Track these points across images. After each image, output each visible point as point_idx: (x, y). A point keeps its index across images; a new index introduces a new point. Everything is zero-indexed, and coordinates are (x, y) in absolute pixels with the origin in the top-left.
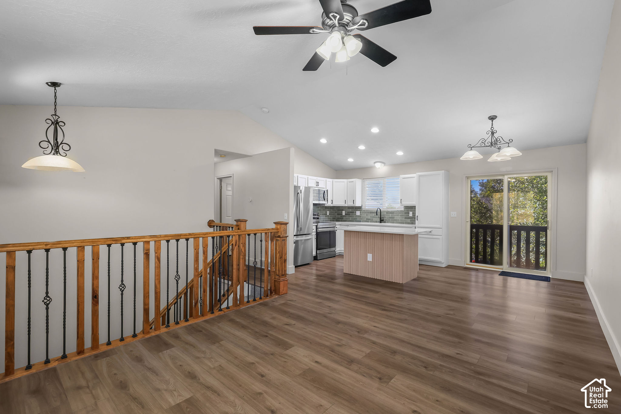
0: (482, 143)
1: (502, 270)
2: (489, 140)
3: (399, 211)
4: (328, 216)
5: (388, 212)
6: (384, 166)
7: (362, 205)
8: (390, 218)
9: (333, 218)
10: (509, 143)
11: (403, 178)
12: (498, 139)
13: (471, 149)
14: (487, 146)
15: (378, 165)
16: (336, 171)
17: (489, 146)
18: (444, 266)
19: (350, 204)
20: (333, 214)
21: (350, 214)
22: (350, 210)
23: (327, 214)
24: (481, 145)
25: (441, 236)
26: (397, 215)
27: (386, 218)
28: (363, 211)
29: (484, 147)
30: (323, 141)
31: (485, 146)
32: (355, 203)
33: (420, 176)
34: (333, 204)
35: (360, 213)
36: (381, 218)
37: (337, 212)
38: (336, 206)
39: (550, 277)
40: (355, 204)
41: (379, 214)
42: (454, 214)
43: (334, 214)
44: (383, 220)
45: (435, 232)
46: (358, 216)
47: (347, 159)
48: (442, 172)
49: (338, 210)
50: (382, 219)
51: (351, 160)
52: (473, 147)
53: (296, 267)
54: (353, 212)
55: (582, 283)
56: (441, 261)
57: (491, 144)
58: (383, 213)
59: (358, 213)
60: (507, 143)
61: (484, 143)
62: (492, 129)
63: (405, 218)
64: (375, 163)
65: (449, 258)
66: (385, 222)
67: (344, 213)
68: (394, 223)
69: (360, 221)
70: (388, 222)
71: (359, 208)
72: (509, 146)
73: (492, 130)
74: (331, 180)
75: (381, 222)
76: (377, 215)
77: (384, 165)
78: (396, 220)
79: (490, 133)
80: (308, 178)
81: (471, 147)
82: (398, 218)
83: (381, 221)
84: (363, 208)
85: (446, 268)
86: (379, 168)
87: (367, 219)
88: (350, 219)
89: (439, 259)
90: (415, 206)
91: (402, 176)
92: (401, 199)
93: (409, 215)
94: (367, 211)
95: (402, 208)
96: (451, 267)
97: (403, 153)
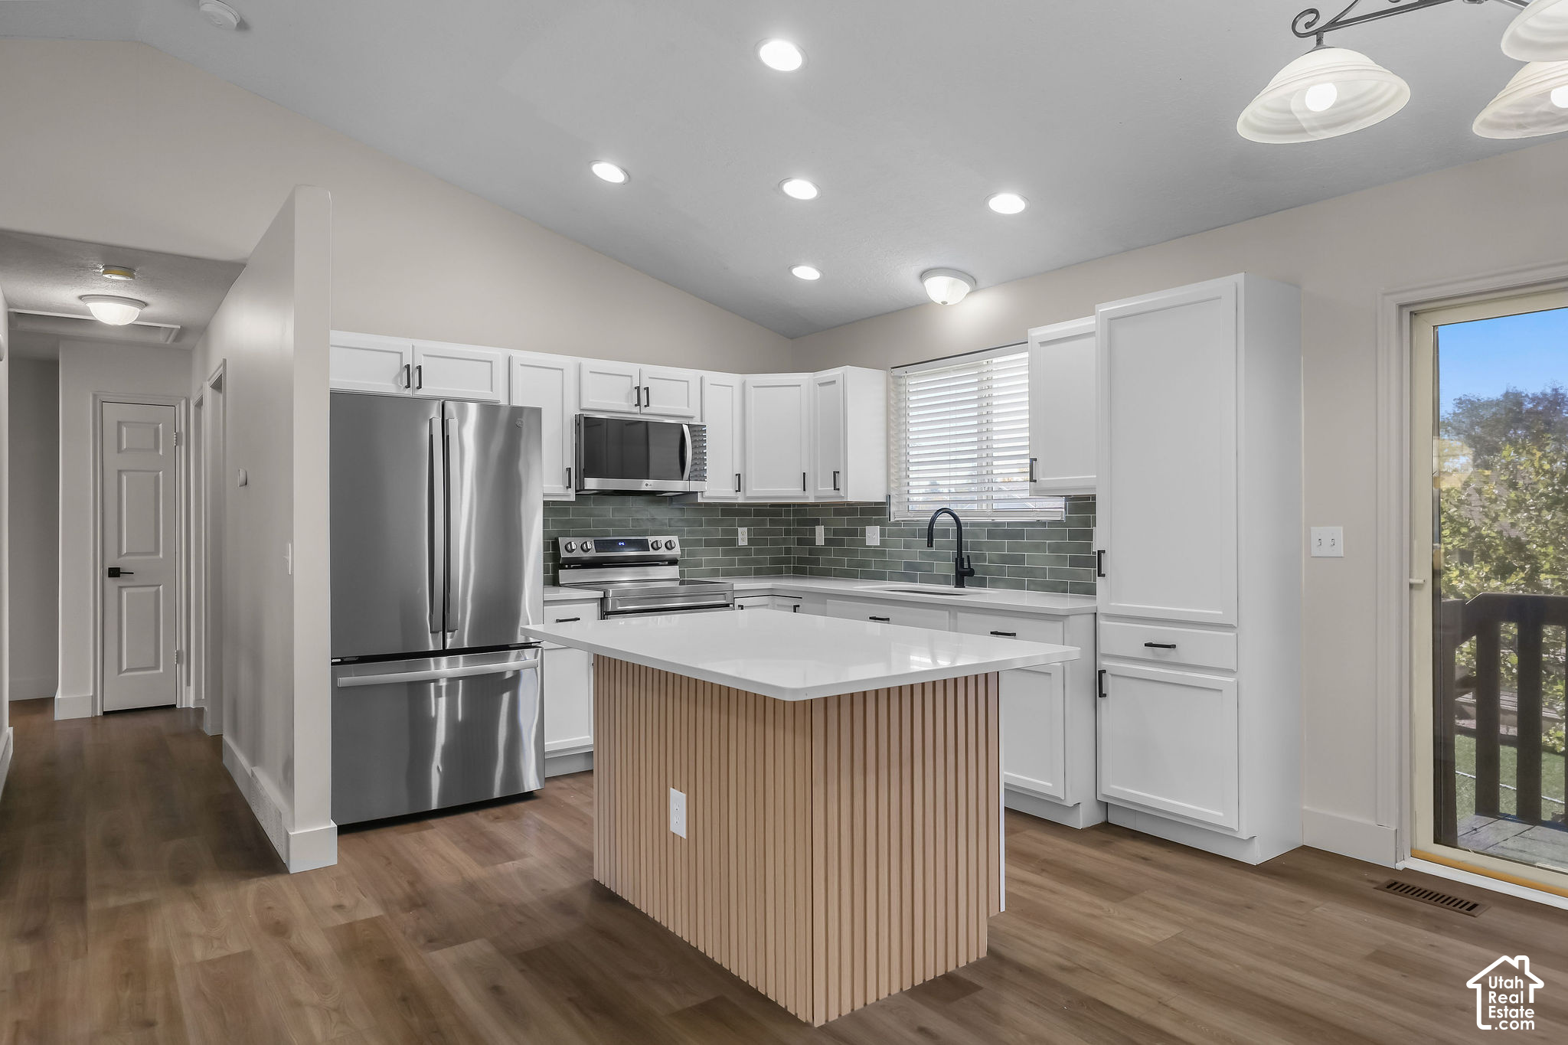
3: (1043, 524)
4: (742, 550)
5: (996, 531)
6: (970, 291)
7: (889, 497)
8: (1004, 559)
9: (774, 561)
11: (1043, 344)
13: (1318, 39)
15: (939, 289)
16: (792, 338)
18: (1256, 855)
19: (820, 492)
20: (774, 542)
21: (841, 543)
22: (844, 523)
23: (734, 542)
25: (1229, 671)
26: (1037, 547)
27: (987, 558)
28: (897, 524)
30: (608, 172)
32: (841, 485)
33: (1114, 320)
34: (748, 494)
35: (882, 534)
36: (959, 560)
37: (796, 532)
38: (794, 505)
40: (842, 493)
42: (1329, 539)
43: (784, 541)
44: (971, 573)
46: (875, 551)
47: (790, 269)
49: (800, 522)
50: (966, 565)
51: (807, 273)
52: (1332, 25)
53: (343, 830)
54: (854, 533)
56: (1232, 830)
58: (975, 535)
59: (873, 536)
63: (1075, 562)
64: (924, 275)
65: (1305, 807)
66: (981, 583)
67: (820, 538)
68: (1019, 586)
69: (879, 576)
70: (995, 584)
71: (875, 512)
74: (735, 379)
75: (960, 583)
76: (930, 544)
77: (967, 288)
78: (1030, 572)
80: (580, 366)
81: (1317, 33)
82: (1039, 559)
83: (964, 575)
84: (893, 509)
85: (1269, 870)
86: (944, 303)
87: (910, 566)
88: (841, 562)
89: (1221, 814)
90: (1094, 497)
91: (1038, 333)
92: (1033, 460)
93: (1090, 545)
94: (907, 523)
95: (1054, 508)
96: (1304, 868)
97: (1024, 197)
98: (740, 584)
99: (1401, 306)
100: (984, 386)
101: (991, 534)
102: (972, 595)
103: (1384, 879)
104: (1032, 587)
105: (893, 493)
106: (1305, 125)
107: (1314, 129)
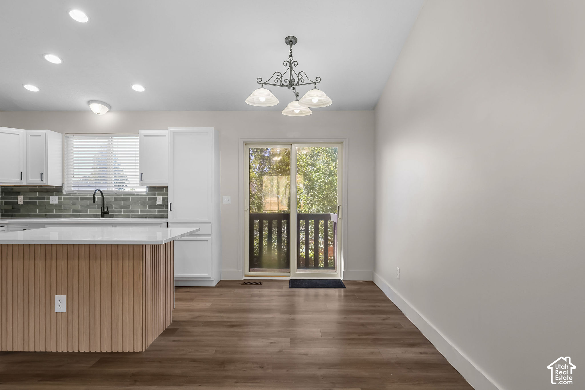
0: (278, 78)
1: (289, 279)
2: (287, 76)
3: (138, 195)
5: (117, 198)
6: (108, 112)
7: (63, 184)
8: (122, 207)
10: (315, 83)
11: (145, 136)
12: (300, 77)
13: (262, 86)
14: (284, 86)
15: (96, 108)
17: (287, 86)
18: (213, 284)
19: (30, 181)
21: (35, 203)
22: (37, 194)
24: (276, 82)
25: (209, 235)
26: (135, 203)
27: (114, 207)
28: (67, 195)
29: (280, 86)
31: (281, 84)
32: (44, 179)
33: (174, 134)
35: (60, 199)
36: (102, 208)
37: (3, 198)
38: (5, 186)
39: (342, 279)
40: (45, 181)
41: (98, 200)
42: (227, 199)
44: (107, 212)
46: (56, 206)
47: (23, 85)
48: (210, 129)
49: (6, 194)
50: (106, 210)
51: (32, 88)
52: (264, 83)
54: (44, 198)
55: (371, 283)
56: (210, 278)
57: (290, 82)
58: (108, 199)
59: (54, 200)
60: (313, 83)
61: (280, 79)
62: (291, 58)
63: (150, 207)
64: (89, 102)
65: (221, 270)
66: (112, 216)
67: (21, 200)
68: (128, 216)
69: (60, 216)
70: (117, 216)
71: (57, 190)
72: (315, 88)
73: (291, 61)
75: (103, 216)
76: (94, 202)
77: (107, 109)
78: (133, 211)
79: (288, 65)
81: (262, 84)
82: (137, 207)
83: (104, 213)
84: (65, 189)
86: (98, 114)
87: (74, 211)
88: (36, 211)
89: (207, 274)
90: (167, 187)
91: (143, 132)
92: (141, 174)
93: (156, 202)
94: (73, 195)
95: (144, 190)
96: (223, 284)
97: (144, 87)
99: (244, 142)
100: (111, 146)
101: (115, 199)
102: (107, 220)
103: (242, 282)
104: (133, 216)
105: (65, 183)
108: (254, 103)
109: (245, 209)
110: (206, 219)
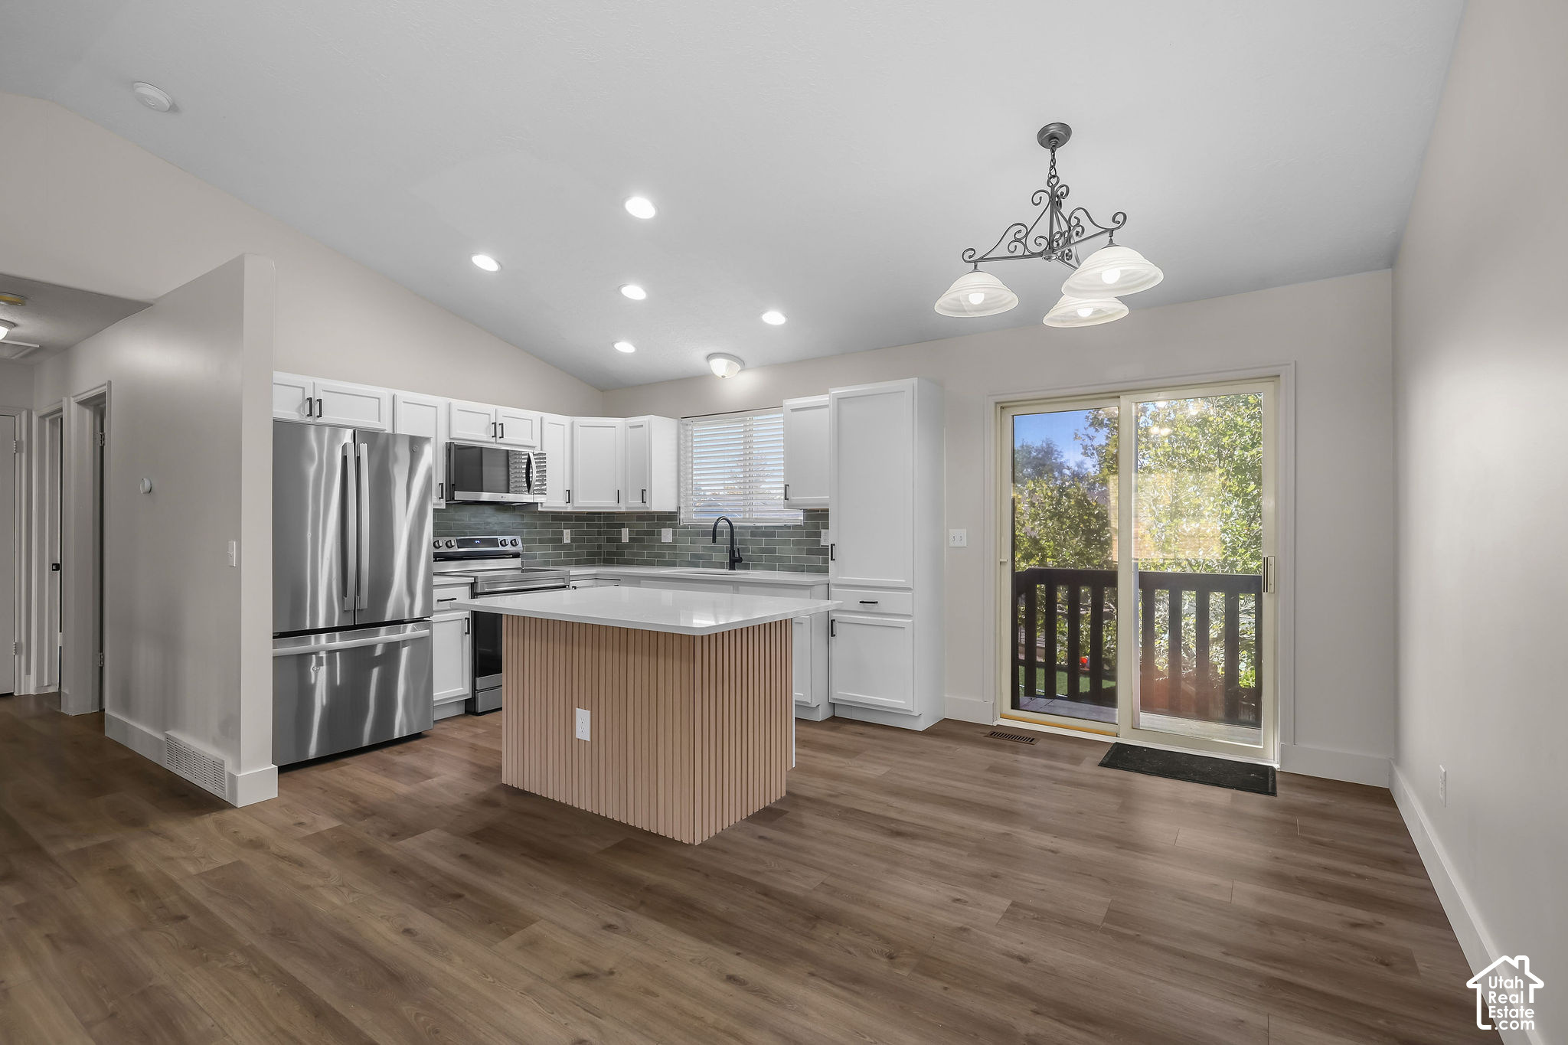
0: (1017, 240)
1: (1113, 740)
2: (1043, 229)
3: (788, 527)
4: (566, 546)
5: (756, 532)
6: (741, 370)
7: (679, 508)
8: (763, 550)
9: (589, 554)
10: (1112, 231)
11: (792, 410)
12: (1074, 222)
13: (976, 266)
14: (1033, 255)
15: (720, 367)
16: (602, 391)
17: (1040, 254)
18: (921, 726)
19: (631, 503)
20: (590, 541)
21: (642, 540)
22: (644, 526)
23: (561, 540)
24: (1012, 248)
25: (908, 616)
26: (785, 543)
27: (751, 550)
28: (685, 527)
29: (1024, 256)
30: (485, 262)
31: (1027, 253)
32: (647, 499)
33: (840, 400)
34: (575, 505)
35: (674, 534)
36: (732, 552)
37: (605, 533)
38: (604, 513)
39: (1276, 766)
40: (648, 505)
41: (724, 537)
42: (959, 536)
43: (597, 540)
44: (740, 560)
45: (888, 601)
46: (671, 547)
47: (613, 344)
48: (909, 384)
49: (609, 526)
50: (737, 555)
51: (625, 347)
52: (982, 259)
54: (652, 533)
56: (910, 711)
57: (1049, 244)
58: (742, 534)
59: (667, 536)
60: (1107, 230)
61: (1023, 241)
62: (1054, 181)
63: (810, 552)
64: (709, 357)
65: (946, 696)
66: (747, 567)
67: (625, 535)
68: (772, 568)
69: (673, 564)
70: (755, 567)
71: (669, 518)
72: (1111, 243)
73: (1053, 187)
74: (566, 420)
75: (732, 567)
76: (714, 541)
77: (738, 367)
78: (780, 559)
79: (1046, 199)
80: (450, 405)
81: (974, 262)
82: (787, 550)
83: (735, 561)
84: (682, 516)
85: (929, 733)
86: (723, 377)
87: (694, 556)
88: (642, 555)
89: (904, 702)
90: (828, 510)
91: (791, 403)
92: (787, 486)
93: (819, 541)
94: (693, 526)
95: (799, 517)
96: (947, 730)
97: (786, 316)
98: (574, 571)
99: (997, 403)
100: (748, 434)
101: (753, 534)
102: (740, 574)
103: (988, 731)
104: (781, 569)
105: (682, 506)
106: (966, 309)
107: (970, 311)
108: (965, 311)
109: (1002, 560)
110: (900, 581)
